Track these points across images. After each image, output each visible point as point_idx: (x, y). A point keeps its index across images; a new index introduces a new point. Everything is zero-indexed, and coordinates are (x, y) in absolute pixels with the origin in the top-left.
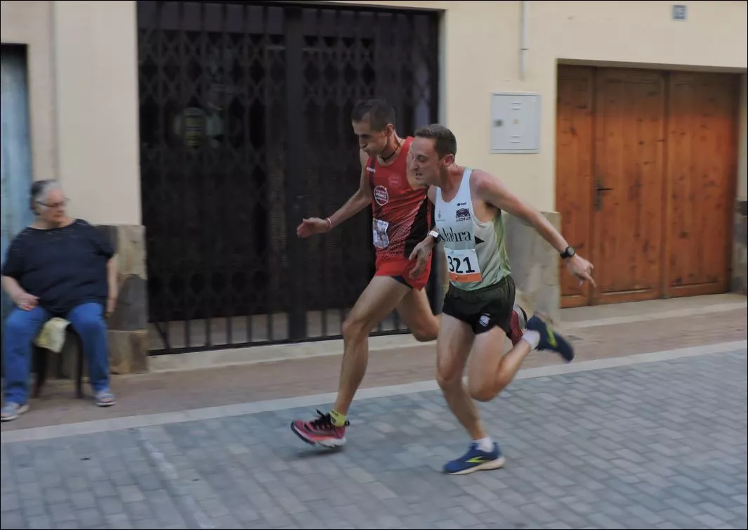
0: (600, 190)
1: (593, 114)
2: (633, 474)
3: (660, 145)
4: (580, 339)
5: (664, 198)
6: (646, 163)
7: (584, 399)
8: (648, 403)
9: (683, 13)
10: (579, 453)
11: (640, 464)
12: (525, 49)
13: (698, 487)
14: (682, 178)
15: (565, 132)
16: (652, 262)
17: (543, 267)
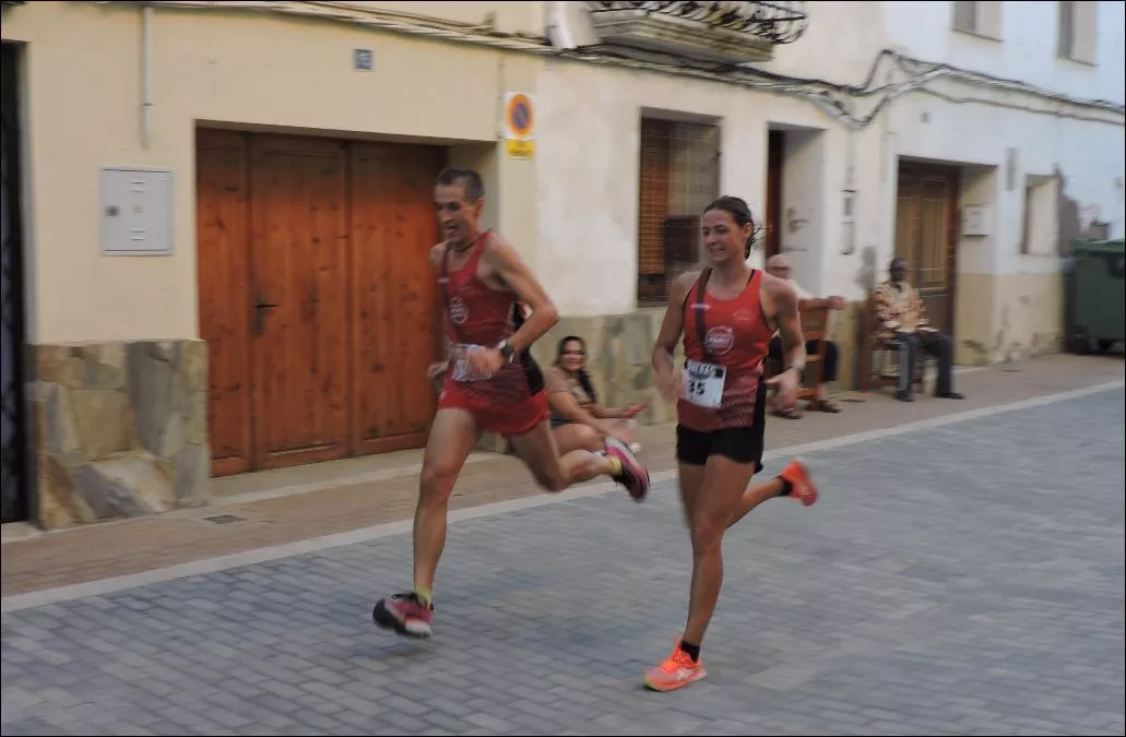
0: (261, 307)
1: (248, 197)
2: (330, 701)
3: (342, 242)
4: (243, 519)
5: (349, 317)
6: (324, 269)
7: (254, 604)
8: (341, 602)
9: (367, 61)
10: (254, 679)
11: (338, 686)
12: (147, 105)
13: (419, 709)
14: (373, 289)
15: (207, 225)
16: (335, 406)
17: (186, 419)
